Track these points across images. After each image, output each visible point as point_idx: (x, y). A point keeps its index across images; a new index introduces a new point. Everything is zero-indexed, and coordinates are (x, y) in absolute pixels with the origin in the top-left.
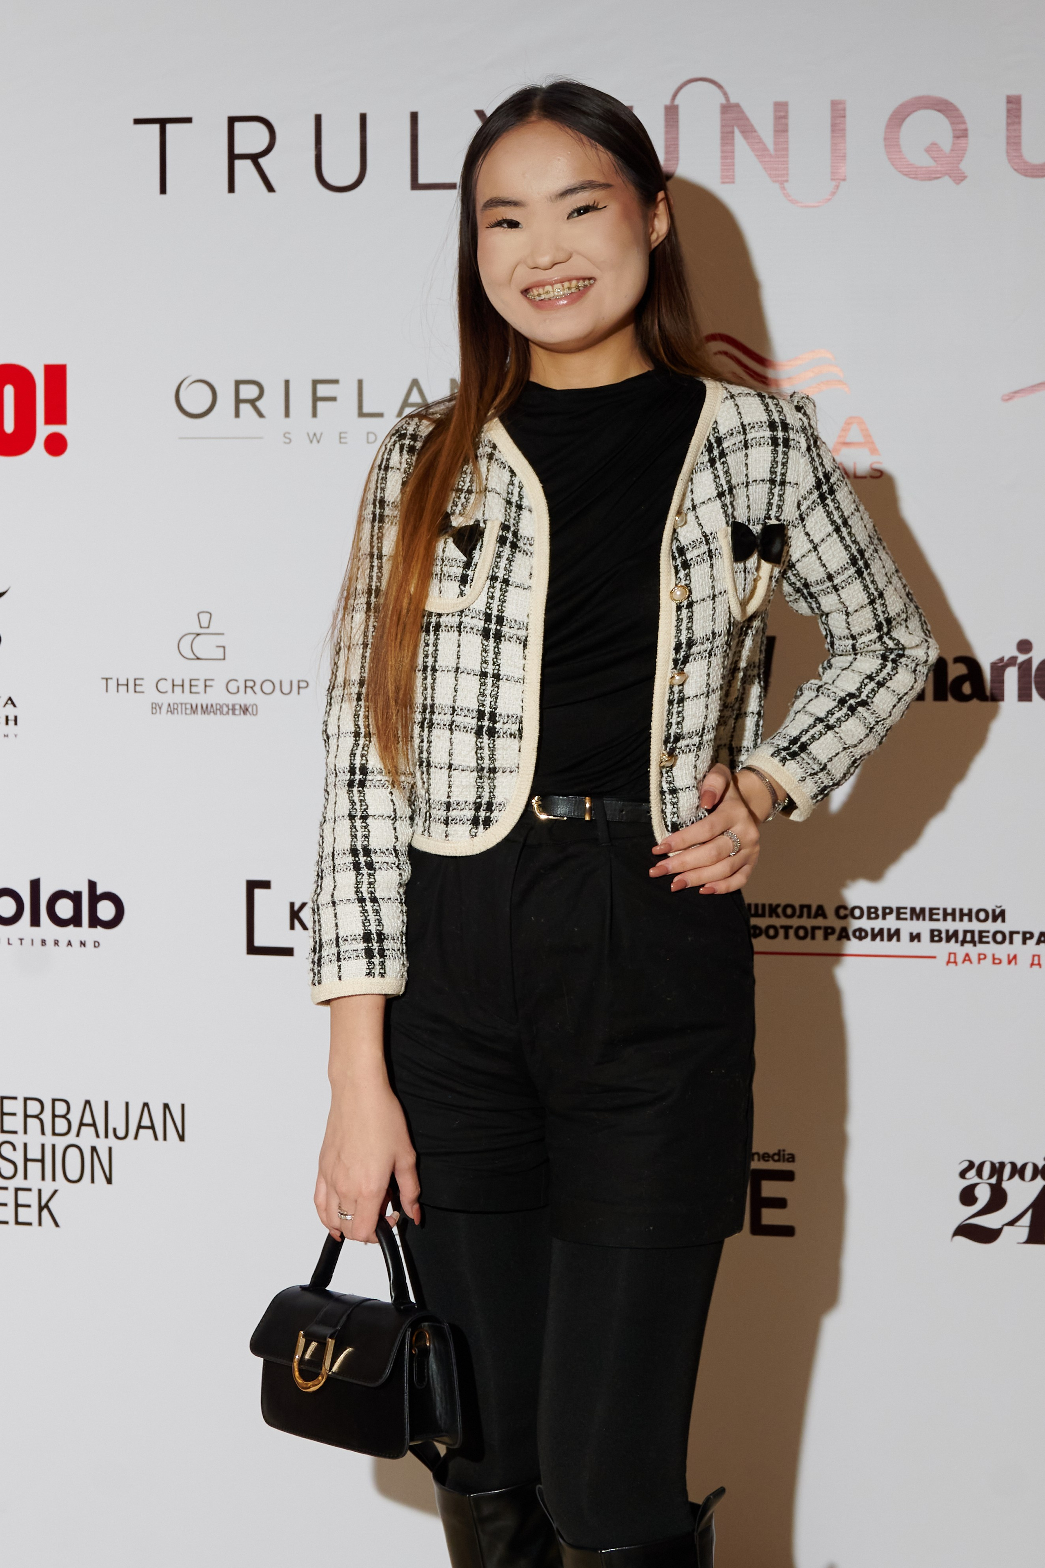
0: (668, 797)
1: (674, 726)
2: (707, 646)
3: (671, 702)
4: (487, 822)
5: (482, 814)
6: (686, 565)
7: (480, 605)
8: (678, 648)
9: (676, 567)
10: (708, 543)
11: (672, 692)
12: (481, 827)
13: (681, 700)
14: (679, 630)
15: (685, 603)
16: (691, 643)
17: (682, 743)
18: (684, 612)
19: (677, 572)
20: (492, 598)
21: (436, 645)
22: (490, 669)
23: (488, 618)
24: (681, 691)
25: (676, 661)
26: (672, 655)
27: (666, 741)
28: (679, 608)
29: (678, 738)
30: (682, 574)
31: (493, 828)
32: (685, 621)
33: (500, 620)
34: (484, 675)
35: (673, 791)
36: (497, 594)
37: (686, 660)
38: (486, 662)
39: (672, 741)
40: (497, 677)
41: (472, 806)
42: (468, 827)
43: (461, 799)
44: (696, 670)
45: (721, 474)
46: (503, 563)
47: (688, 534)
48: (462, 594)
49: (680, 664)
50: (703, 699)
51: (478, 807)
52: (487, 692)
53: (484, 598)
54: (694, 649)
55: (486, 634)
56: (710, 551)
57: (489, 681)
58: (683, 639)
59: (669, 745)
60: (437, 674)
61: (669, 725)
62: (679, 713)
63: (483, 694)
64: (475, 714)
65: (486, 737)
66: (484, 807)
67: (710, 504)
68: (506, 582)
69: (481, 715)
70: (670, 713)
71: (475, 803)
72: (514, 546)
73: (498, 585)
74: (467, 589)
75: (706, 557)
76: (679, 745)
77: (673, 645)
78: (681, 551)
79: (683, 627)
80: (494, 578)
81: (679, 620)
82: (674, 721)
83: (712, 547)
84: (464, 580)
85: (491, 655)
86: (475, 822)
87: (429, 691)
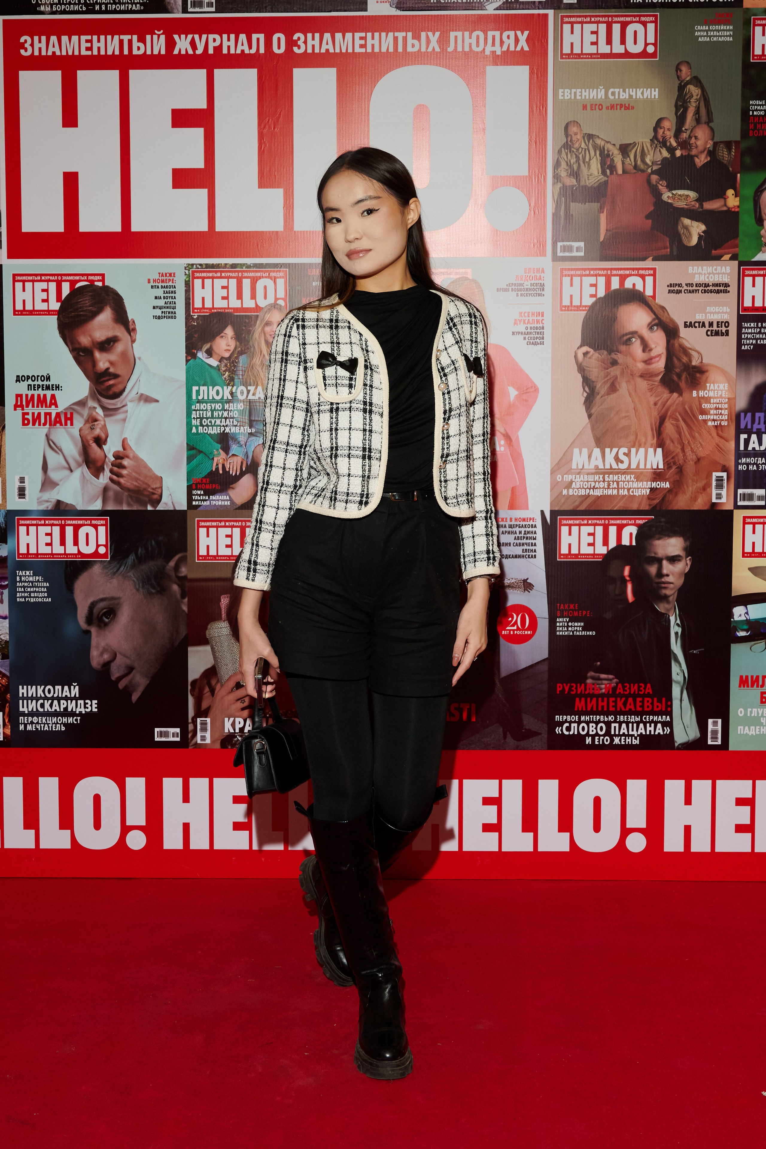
0: (443, 483)
1: (446, 450)
2: (458, 411)
3: (443, 438)
4: (367, 503)
5: (364, 499)
6: (445, 375)
7: (361, 397)
8: (445, 412)
9: (441, 376)
10: (454, 364)
11: (443, 433)
12: (363, 505)
13: (448, 437)
14: (445, 405)
15: (446, 391)
16: (451, 410)
17: (449, 458)
18: (446, 396)
19: (441, 378)
20: (366, 394)
21: (337, 418)
22: (367, 428)
23: (365, 403)
24: (448, 433)
25: (444, 419)
26: (442, 416)
27: (442, 457)
28: (444, 394)
29: (448, 455)
30: (444, 379)
31: (369, 506)
32: (447, 400)
33: (371, 404)
34: (365, 430)
35: (446, 481)
36: (368, 392)
37: (449, 419)
38: (365, 424)
39: (445, 457)
40: (371, 431)
41: (359, 495)
42: (357, 505)
43: (354, 492)
44: (453, 422)
45: (456, 333)
46: (369, 378)
47: (445, 361)
48: (350, 393)
49: (446, 420)
50: (458, 436)
51: (362, 496)
52: (367, 439)
53: (362, 394)
54: (453, 413)
55: (365, 410)
56: (455, 368)
57: (367, 433)
58: (447, 408)
59: (444, 459)
60: (339, 431)
61: (443, 449)
62: (447, 443)
63: (365, 439)
64: (361, 449)
65: (367, 460)
66: (365, 496)
67: (453, 347)
68: (371, 386)
69: (364, 449)
70: (443, 443)
71: (361, 494)
72: (371, 369)
73: (368, 388)
74: (353, 391)
75: (454, 370)
76: (448, 459)
77: (443, 411)
78: (443, 369)
79: (447, 402)
80: (365, 385)
81: (444, 399)
82: (445, 447)
83: (456, 366)
84: (350, 386)
85: (368, 421)
86: (361, 503)
87: (334, 440)
